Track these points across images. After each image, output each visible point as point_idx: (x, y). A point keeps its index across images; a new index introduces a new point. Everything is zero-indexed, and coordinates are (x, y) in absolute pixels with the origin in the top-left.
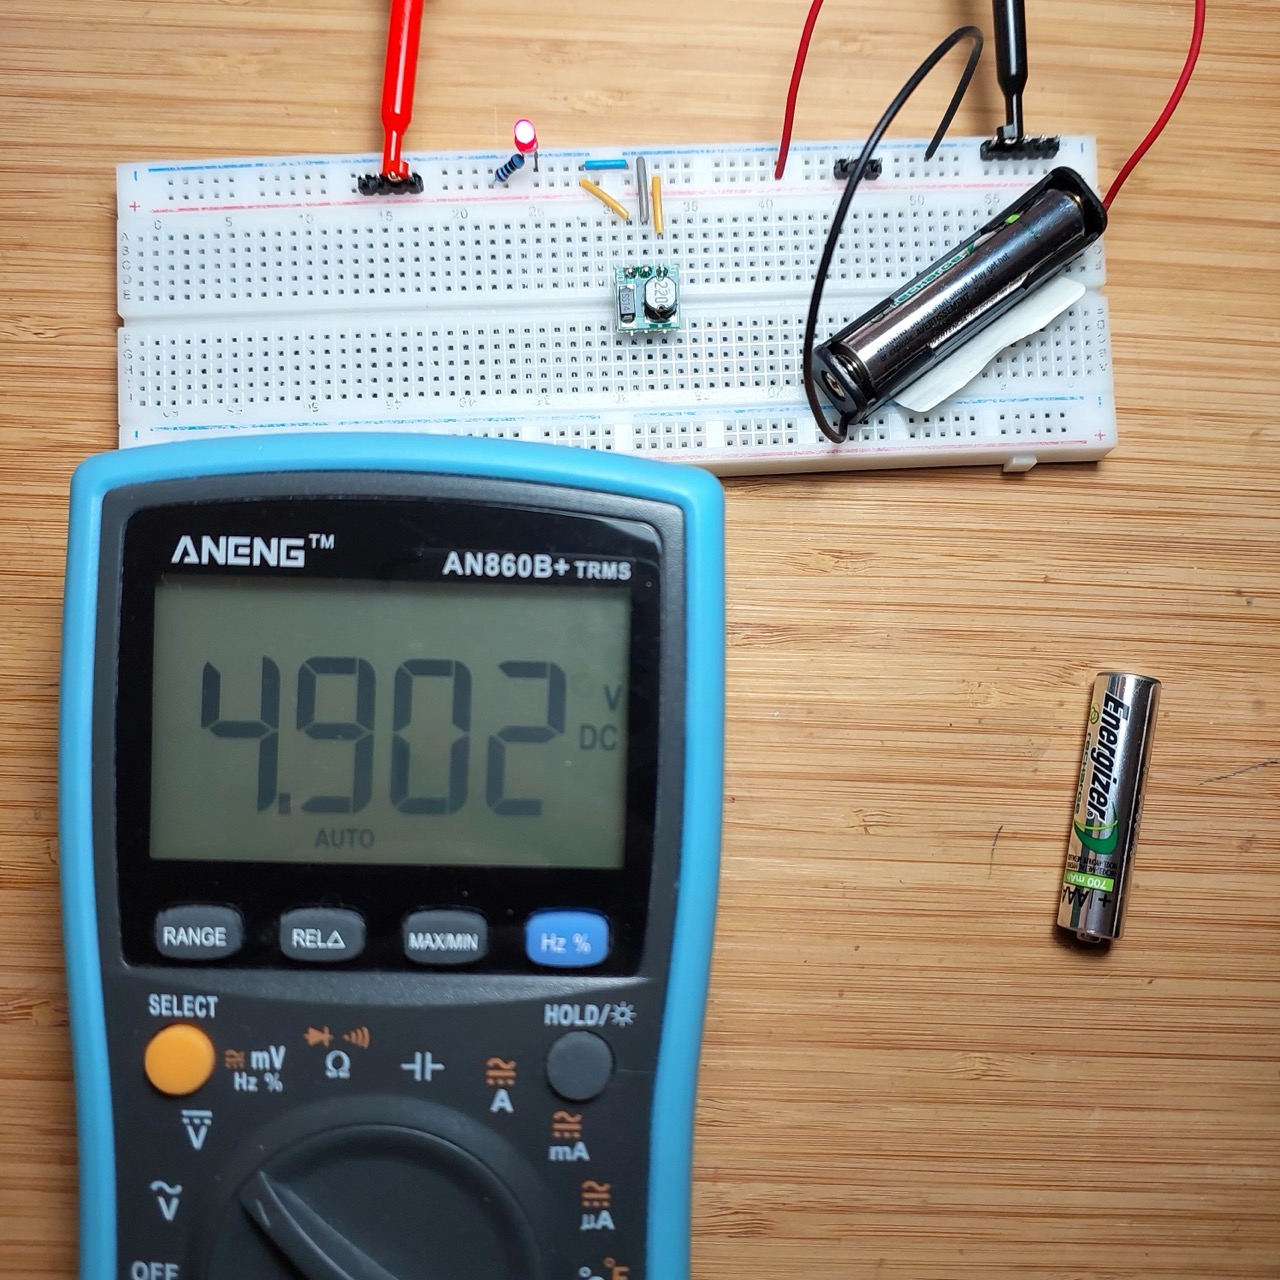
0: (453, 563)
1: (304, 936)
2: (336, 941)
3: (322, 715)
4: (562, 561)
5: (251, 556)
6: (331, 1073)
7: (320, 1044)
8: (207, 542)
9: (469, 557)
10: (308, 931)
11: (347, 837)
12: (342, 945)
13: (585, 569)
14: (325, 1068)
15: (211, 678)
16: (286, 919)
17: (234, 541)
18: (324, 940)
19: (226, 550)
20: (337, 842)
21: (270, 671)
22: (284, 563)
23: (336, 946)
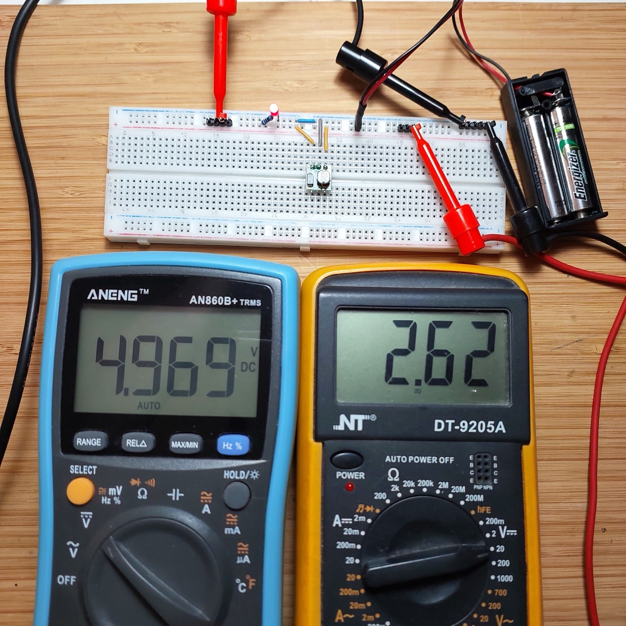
0: (193, 300)
1: (131, 442)
2: (143, 444)
3: (142, 357)
4: (235, 299)
5: (117, 297)
6: (140, 497)
7: (136, 485)
8: (101, 291)
9: (200, 297)
10: (133, 440)
11: (150, 405)
12: (146, 446)
13: (244, 302)
14: (138, 495)
15: (100, 343)
16: (125, 436)
17: (111, 291)
18: (139, 444)
19: (108, 295)
20: (146, 406)
21: (123, 340)
22: (130, 299)
23: (143, 446)
